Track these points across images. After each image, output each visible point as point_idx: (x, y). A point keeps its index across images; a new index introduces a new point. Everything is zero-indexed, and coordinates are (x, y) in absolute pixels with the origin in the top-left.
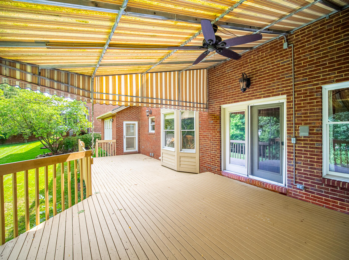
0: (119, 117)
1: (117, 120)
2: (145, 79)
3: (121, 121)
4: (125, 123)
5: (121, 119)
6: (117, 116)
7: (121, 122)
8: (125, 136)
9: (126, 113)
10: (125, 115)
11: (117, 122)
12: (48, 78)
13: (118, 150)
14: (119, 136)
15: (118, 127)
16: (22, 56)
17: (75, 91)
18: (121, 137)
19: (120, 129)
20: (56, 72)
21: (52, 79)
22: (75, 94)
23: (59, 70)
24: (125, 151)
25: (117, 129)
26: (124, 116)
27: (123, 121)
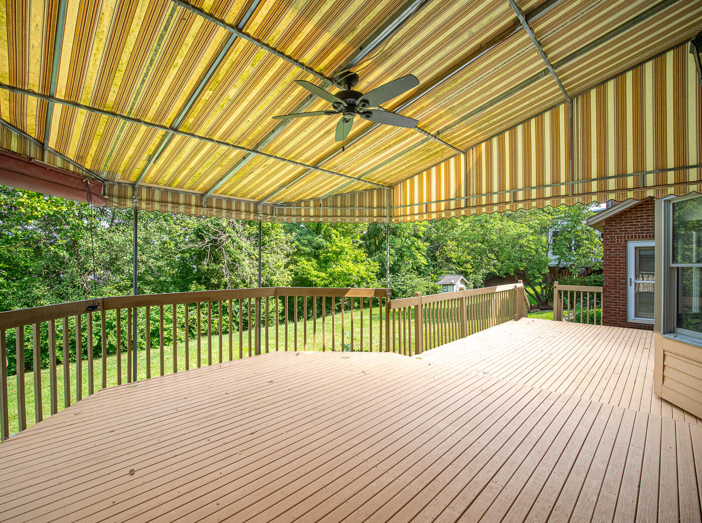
0: (613, 231)
1: (608, 239)
2: (473, 159)
3: (618, 241)
4: (632, 245)
5: (618, 237)
6: (607, 229)
7: (618, 244)
8: (633, 279)
9: (634, 219)
10: (634, 225)
11: (608, 245)
12: (330, 207)
13: (609, 313)
14: (612, 279)
15: (609, 257)
16: (301, 193)
17: (366, 213)
18: (618, 281)
19: (617, 260)
20: (339, 198)
21: (334, 206)
22: (366, 216)
23: (342, 194)
24: (631, 317)
25: (607, 260)
26: (630, 228)
27: (626, 241)
